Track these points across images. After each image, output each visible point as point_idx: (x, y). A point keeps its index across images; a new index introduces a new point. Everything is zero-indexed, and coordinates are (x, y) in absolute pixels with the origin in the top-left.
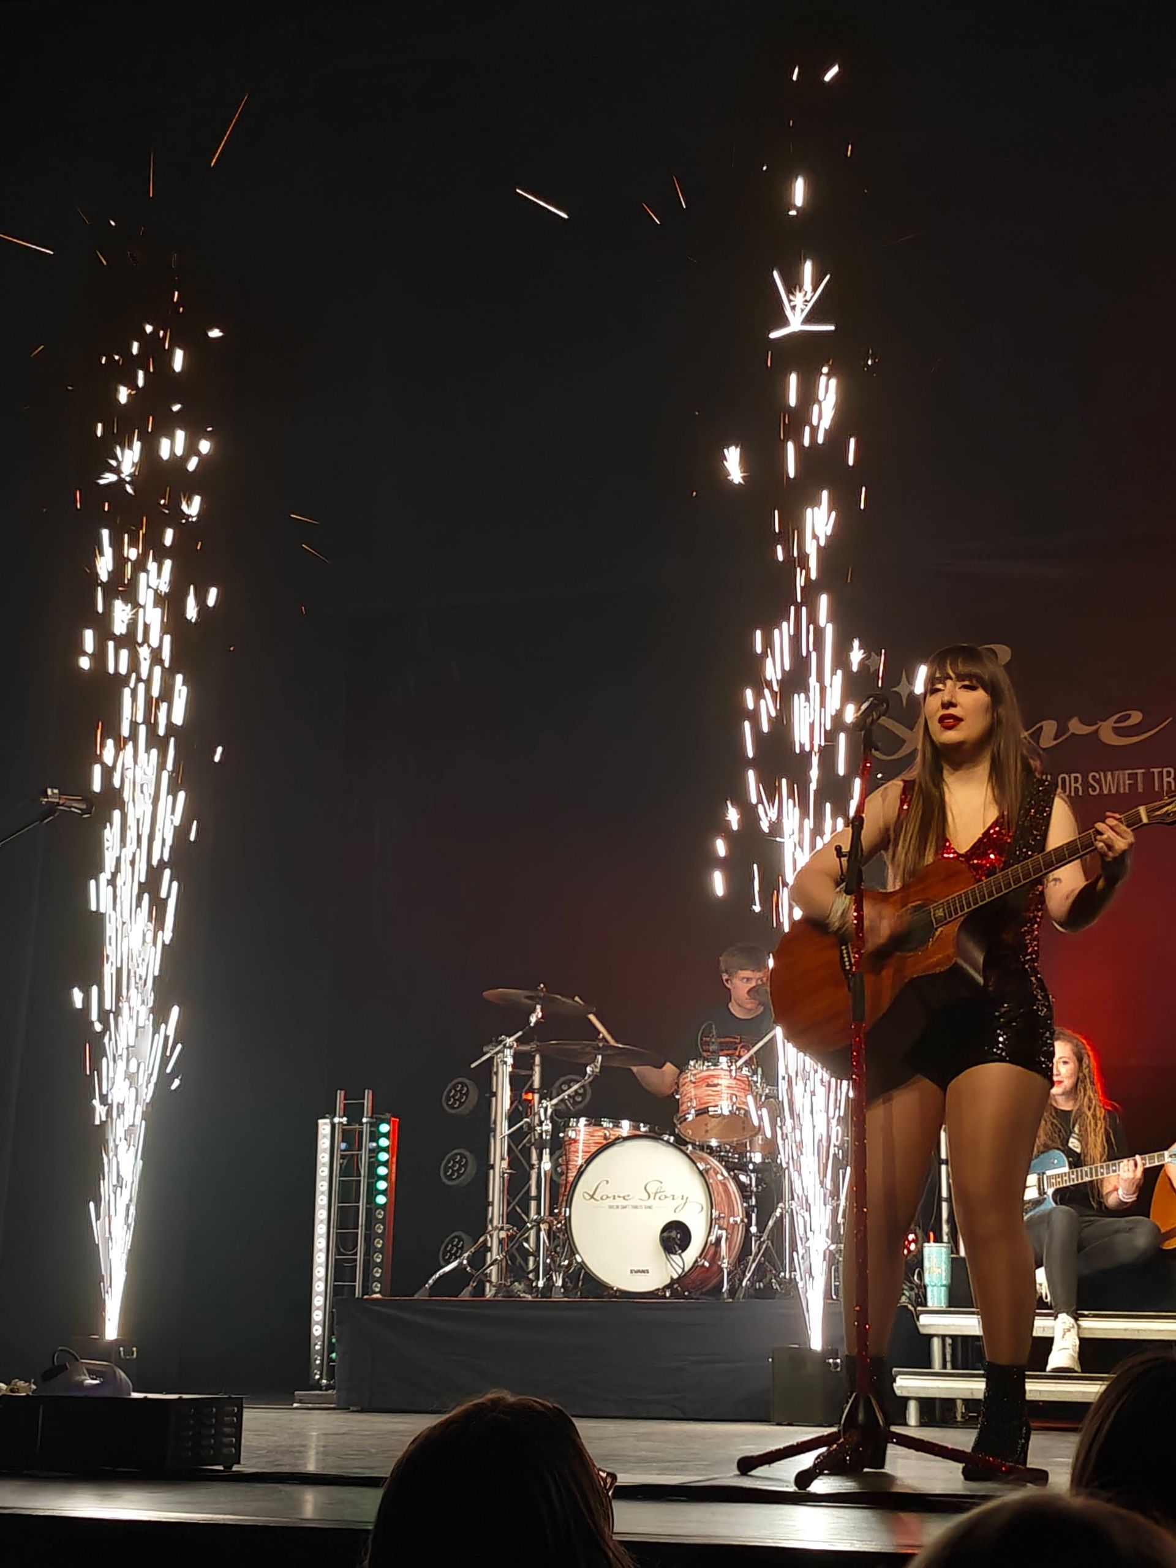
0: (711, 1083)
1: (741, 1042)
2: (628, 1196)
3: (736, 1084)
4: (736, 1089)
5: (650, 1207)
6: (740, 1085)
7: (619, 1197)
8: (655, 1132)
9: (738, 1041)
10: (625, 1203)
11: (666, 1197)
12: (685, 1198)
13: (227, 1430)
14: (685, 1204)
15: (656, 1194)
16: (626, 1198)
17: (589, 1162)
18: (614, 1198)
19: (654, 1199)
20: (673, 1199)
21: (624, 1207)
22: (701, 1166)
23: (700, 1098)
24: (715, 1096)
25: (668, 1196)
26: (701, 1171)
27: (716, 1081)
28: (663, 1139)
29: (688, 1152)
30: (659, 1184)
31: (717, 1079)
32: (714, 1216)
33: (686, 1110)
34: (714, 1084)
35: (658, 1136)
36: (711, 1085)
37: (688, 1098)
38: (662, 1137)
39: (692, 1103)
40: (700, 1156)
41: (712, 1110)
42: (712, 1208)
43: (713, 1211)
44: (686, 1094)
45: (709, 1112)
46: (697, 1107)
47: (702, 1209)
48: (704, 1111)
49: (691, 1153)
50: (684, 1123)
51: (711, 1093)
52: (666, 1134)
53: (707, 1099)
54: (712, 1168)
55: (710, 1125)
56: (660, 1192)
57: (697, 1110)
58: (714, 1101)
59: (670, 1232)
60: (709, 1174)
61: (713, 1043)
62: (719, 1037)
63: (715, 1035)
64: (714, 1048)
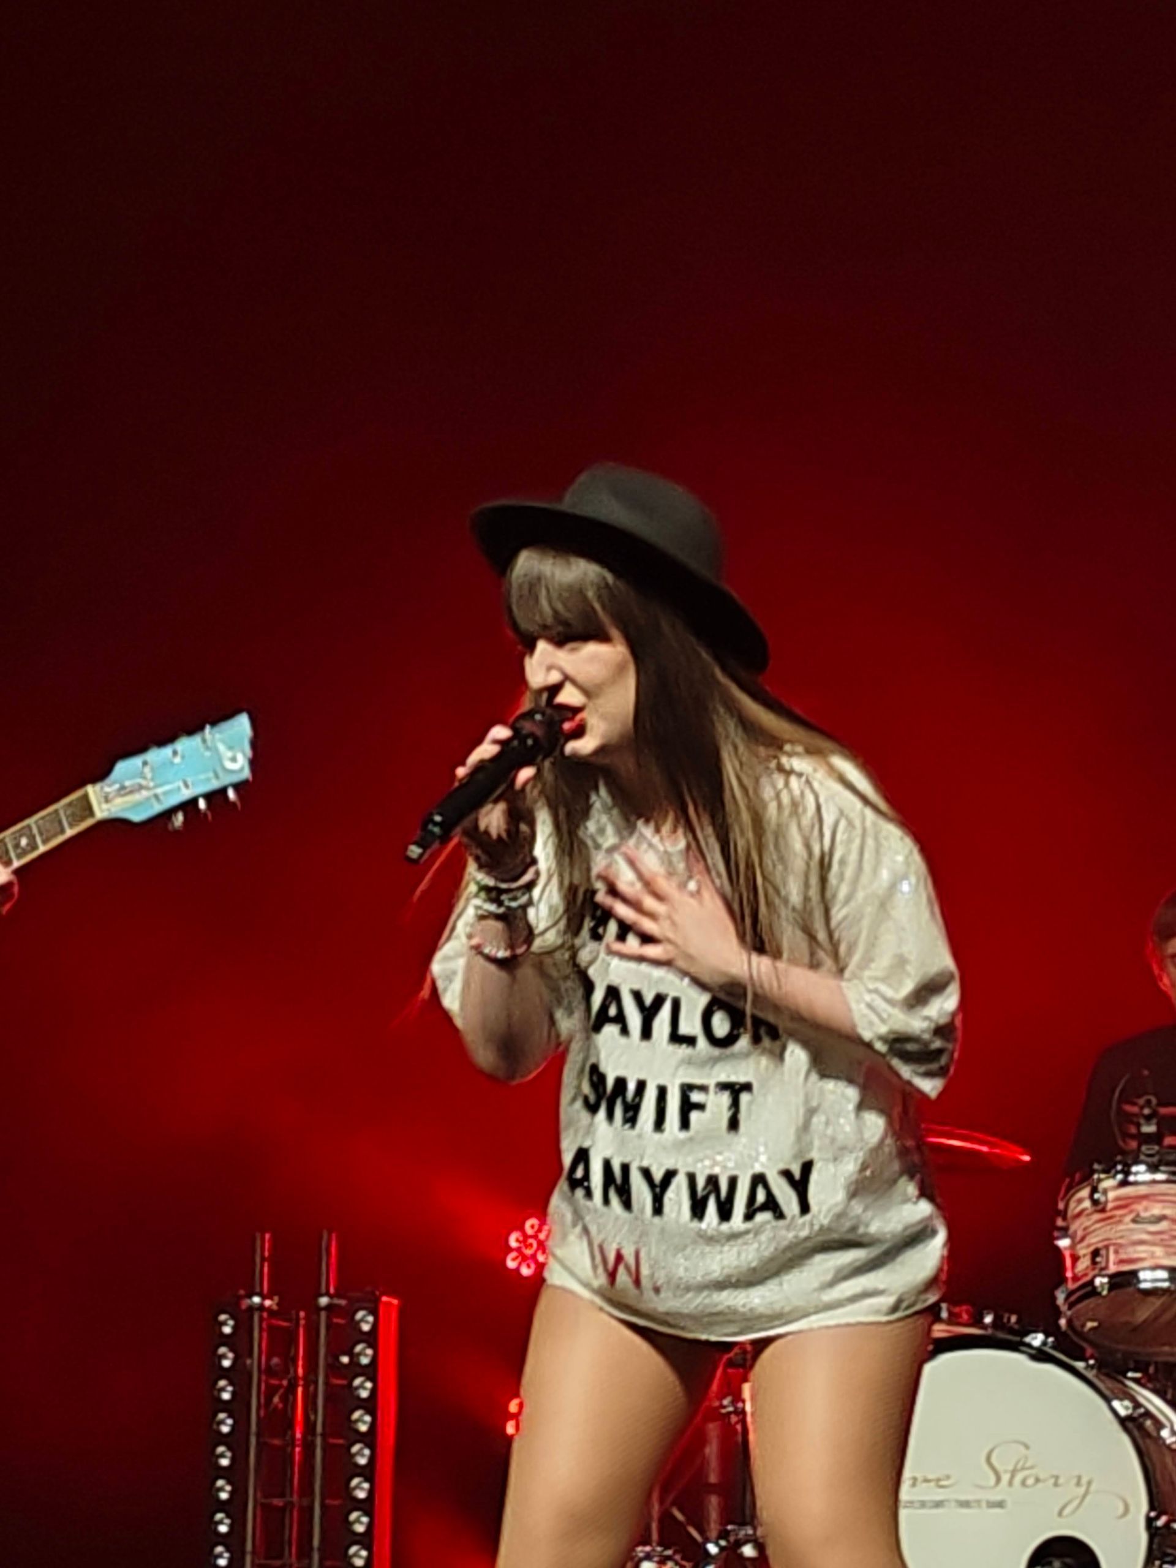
0: (1144, 1215)
2: (947, 1478)
5: (1000, 1504)
7: (926, 1481)
8: (1011, 1331)
10: (939, 1495)
11: (1037, 1480)
12: (1084, 1481)
14: (1084, 1498)
15: (1013, 1473)
16: (943, 1483)
18: (916, 1483)
19: (1010, 1484)
20: (1056, 1484)
21: (938, 1504)
22: (1122, 1407)
23: (1118, 1248)
24: (1153, 1244)
25: (1042, 1476)
26: (1123, 1422)
27: (1157, 1210)
28: (1029, 1346)
29: (1090, 1375)
30: (1022, 1449)
31: (1159, 1205)
32: (1158, 1528)
33: (1086, 1275)
34: (1153, 1216)
35: (1017, 1339)
36: (1144, 1218)
37: (1089, 1246)
38: (1028, 1339)
39: (1098, 1259)
40: (1120, 1386)
41: (1148, 1278)
42: (1152, 1507)
43: (1153, 1514)
44: (1083, 1239)
45: (1139, 1281)
46: (1113, 1269)
47: (1127, 1510)
48: (1124, 1280)
49: (1097, 1376)
50: (1079, 1306)
51: (1145, 1237)
52: (1036, 1331)
53: (1136, 1252)
54: (1148, 1414)
55: (1143, 1314)
56: (1023, 1469)
57: (1111, 1277)
58: (1153, 1255)
59: (1050, 1563)
60: (1141, 1427)
61: (1148, 1118)
62: (1161, 1104)
63: (1154, 1101)
64: (1149, 1129)
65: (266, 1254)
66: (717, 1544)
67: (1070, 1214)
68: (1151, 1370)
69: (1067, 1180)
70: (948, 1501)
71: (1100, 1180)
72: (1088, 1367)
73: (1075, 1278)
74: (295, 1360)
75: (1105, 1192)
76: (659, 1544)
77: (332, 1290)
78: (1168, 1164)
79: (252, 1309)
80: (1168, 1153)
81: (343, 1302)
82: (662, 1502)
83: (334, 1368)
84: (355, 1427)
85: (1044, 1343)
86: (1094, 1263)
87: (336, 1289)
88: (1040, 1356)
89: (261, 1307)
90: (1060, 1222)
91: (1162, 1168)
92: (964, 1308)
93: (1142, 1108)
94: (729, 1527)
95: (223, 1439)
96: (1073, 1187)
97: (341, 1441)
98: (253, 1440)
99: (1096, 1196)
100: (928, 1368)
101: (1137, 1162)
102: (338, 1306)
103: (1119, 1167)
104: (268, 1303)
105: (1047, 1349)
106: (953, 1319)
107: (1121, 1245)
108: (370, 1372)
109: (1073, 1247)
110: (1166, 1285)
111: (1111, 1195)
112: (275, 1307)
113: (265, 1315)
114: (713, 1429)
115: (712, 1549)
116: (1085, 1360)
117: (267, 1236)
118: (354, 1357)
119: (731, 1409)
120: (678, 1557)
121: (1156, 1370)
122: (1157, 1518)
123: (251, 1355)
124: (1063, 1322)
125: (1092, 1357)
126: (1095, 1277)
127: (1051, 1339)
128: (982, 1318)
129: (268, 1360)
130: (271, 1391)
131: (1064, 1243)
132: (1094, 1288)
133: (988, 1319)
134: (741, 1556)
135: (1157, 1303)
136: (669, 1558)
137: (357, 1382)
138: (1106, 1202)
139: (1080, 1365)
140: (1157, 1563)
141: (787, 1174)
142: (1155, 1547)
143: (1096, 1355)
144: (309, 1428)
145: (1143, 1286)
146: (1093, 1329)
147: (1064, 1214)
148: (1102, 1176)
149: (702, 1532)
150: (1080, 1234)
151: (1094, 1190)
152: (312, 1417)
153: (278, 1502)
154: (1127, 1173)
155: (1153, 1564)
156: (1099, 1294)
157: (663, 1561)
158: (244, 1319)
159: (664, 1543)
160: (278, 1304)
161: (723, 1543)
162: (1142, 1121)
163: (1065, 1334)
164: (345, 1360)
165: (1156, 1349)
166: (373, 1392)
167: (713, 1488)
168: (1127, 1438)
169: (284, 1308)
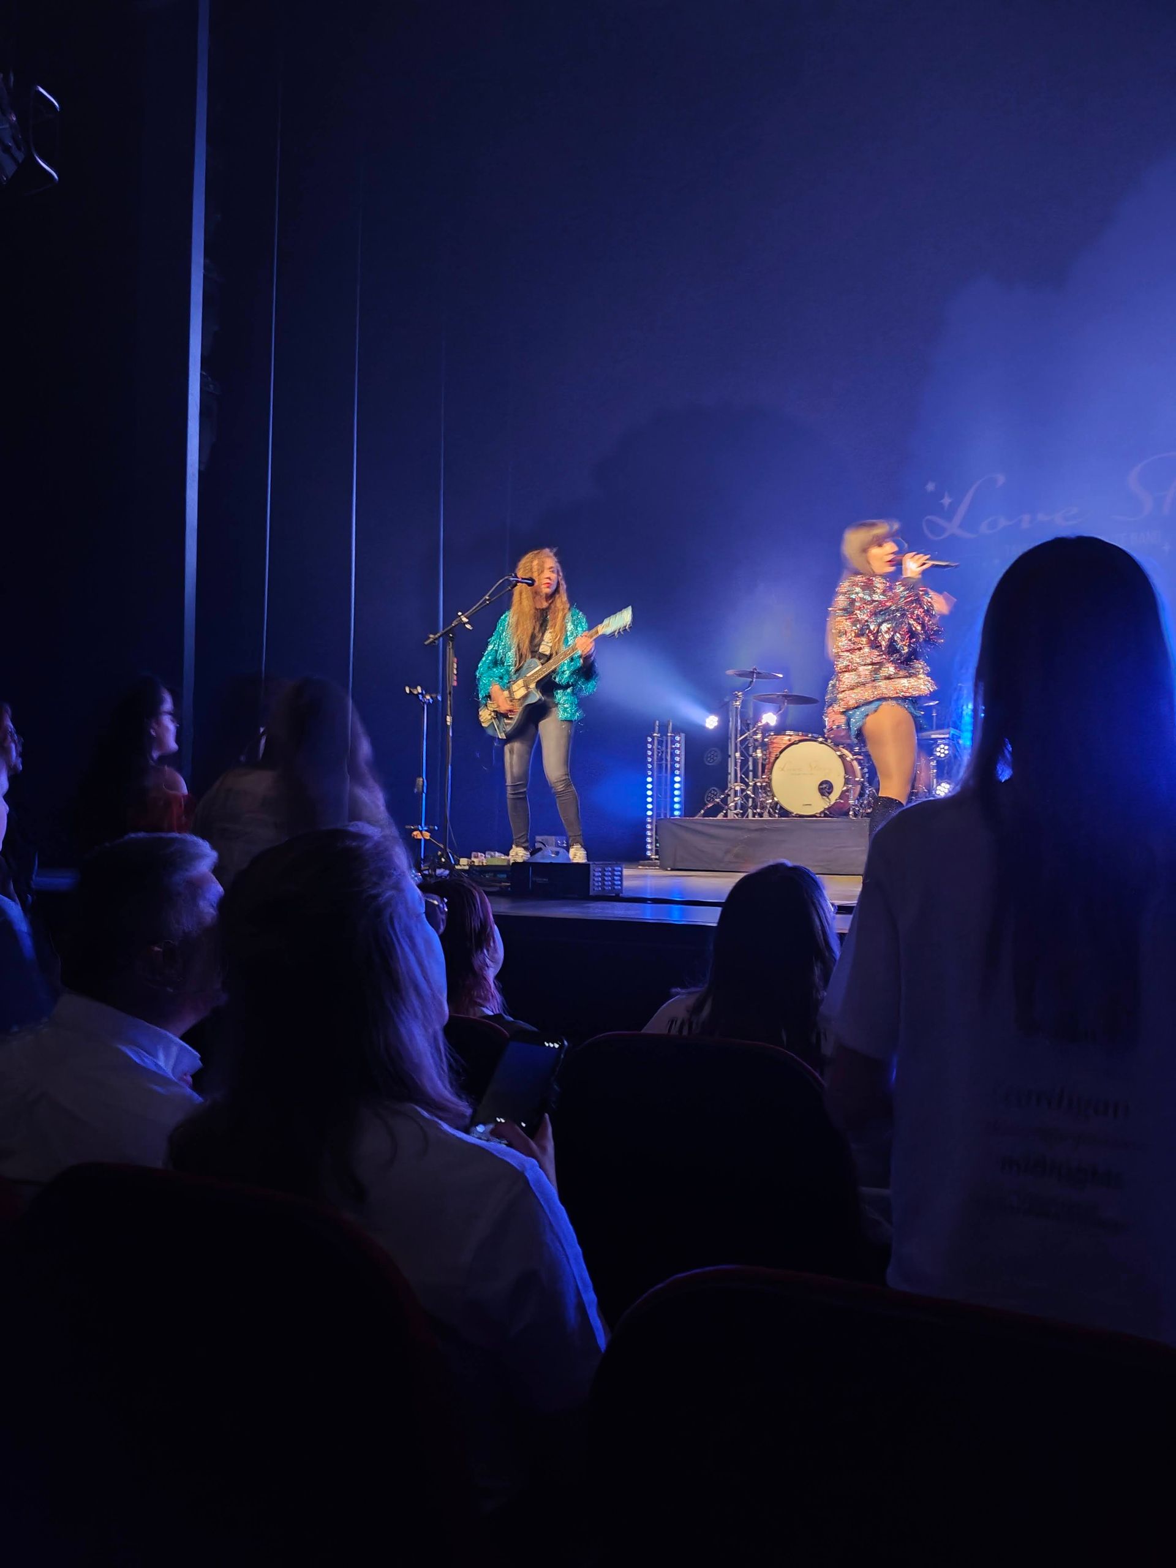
2: (802, 769)
5: (812, 774)
11: (820, 769)
12: (830, 768)
13: (616, 878)
14: (830, 772)
15: (815, 767)
16: (800, 770)
17: (781, 752)
19: (814, 769)
20: (824, 769)
21: (799, 774)
22: (839, 753)
26: (839, 756)
28: (819, 741)
29: (832, 746)
30: (817, 762)
32: (846, 777)
35: (816, 739)
42: (845, 773)
46: (837, 724)
47: (839, 774)
54: (844, 754)
56: (817, 766)
60: (843, 757)
74: (663, 746)
77: (670, 733)
79: (654, 736)
83: (672, 748)
88: (821, 743)
89: (656, 736)
102: (672, 736)
108: (679, 749)
112: (659, 736)
113: (657, 738)
117: (657, 721)
118: (675, 746)
120: (744, 785)
122: (846, 775)
123: (654, 746)
129: (658, 747)
130: (659, 752)
133: (809, 736)
134: (757, 785)
137: (676, 751)
144: (666, 760)
149: (749, 780)
152: (667, 758)
153: (660, 775)
158: (653, 738)
159: (741, 782)
161: (753, 782)
166: (680, 753)
167: (751, 771)
168: (840, 759)
169: (661, 736)
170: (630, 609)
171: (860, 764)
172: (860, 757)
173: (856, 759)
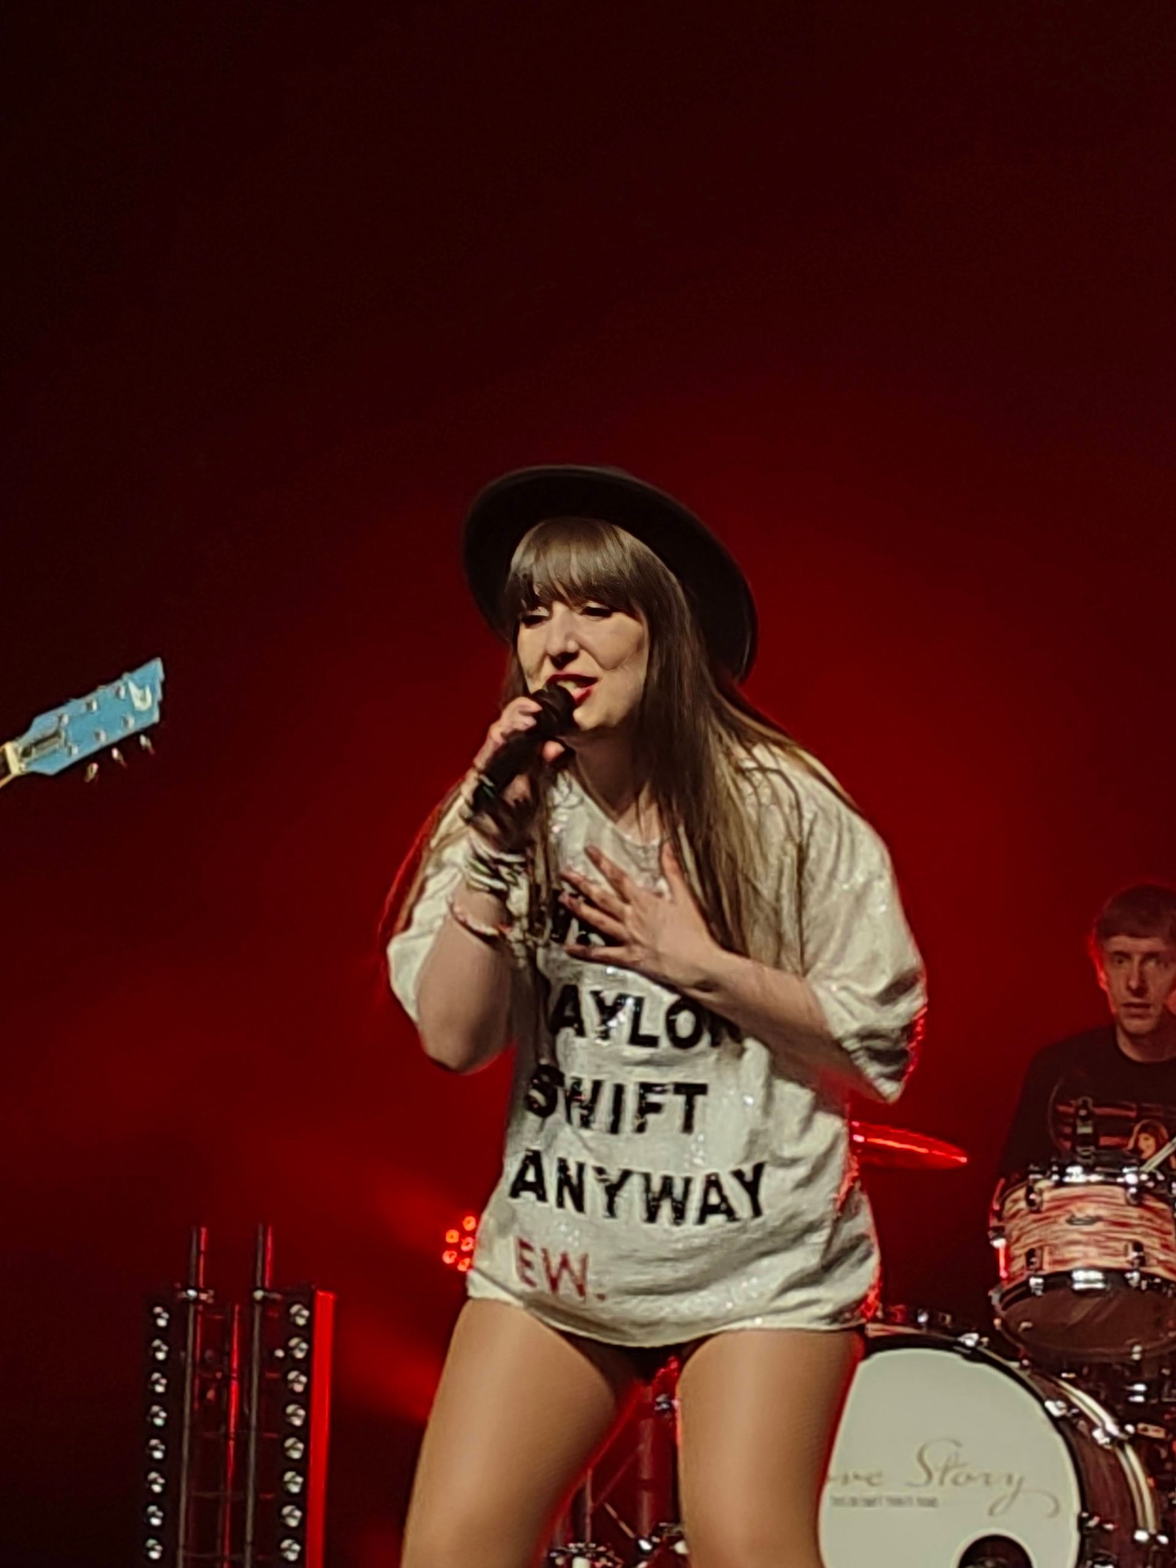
0: (1079, 1215)
1: (1137, 1120)
2: (880, 1475)
3: (1141, 1218)
4: (1139, 1230)
5: (932, 1503)
6: (1149, 1220)
7: (857, 1477)
8: (945, 1330)
9: (1133, 1114)
10: (872, 1493)
11: (969, 1478)
12: (1016, 1478)
14: (1015, 1495)
15: (946, 1470)
16: (875, 1480)
18: (846, 1480)
19: (942, 1482)
20: (987, 1482)
21: (870, 1502)
22: (1055, 1408)
23: (1054, 1248)
24: (1086, 1244)
25: (975, 1474)
26: (1055, 1421)
27: (1091, 1210)
28: (963, 1345)
29: (1024, 1375)
30: (953, 1447)
31: (1093, 1205)
32: (1089, 1529)
33: (1022, 1274)
34: (1088, 1216)
35: (951, 1339)
36: (1079, 1220)
37: (1024, 1247)
38: (961, 1339)
39: (1033, 1260)
40: (1052, 1385)
41: (1082, 1279)
42: (1084, 1507)
43: (1085, 1515)
44: (1018, 1239)
45: (1073, 1281)
46: (1047, 1269)
47: (1057, 1509)
48: (1060, 1280)
49: (1029, 1376)
50: (1015, 1306)
51: (1077, 1237)
52: (970, 1331)
53: (1071, 1252)
54: (1081, 1415)
55: (1078, 1314)
56: (956, 1466)
57: (1045, 1277)
58: (1086, 1256)
59: (982, 1563)
60: (1074, 1428)
61: (1084, 1119)
62: (1096, 1105)
63: (1090, 1101)
64: (1087, 1130)
65: (203, 1248)
66: (649, 1541)
67: (1006, 1214)
68: (1085, 1371)
69: (1002, 1181)
70: (880, 1499)
71: (1036, 1181)
72: (1023, 1367)
73: (1010, 1279)
74: (229, 1354)
75: (1041, 1192)
76: (593, 1541)
77: (267, 1284)
78: (1103, 1165)
79: (187, 1301)
80: (1104, 1155)
81: (277, 1296)
82: (594, 1498)
83: (268, 1362)
84: (288, 1420)
85: (979, 1343)
86: (1029, 1263)
87: (271, 1283)
88: (974, 1355)
89: (197, 1300)
90: (994, 1222)
91: (1098, 1169)
92: (901, 1307)
93: (1078, 1109)
94: (662, 1524)
95: (157, 1432)
96: (1010, 1187)
97: (274, 1435)
98: (186, 1434)
99: (1032, 1196)
100: (863, 1367)
101: (1074, 1163)
102: (274, 1301)
103: (1055, 1168)
104: (203, 1296)
105: (981, 1349)
106: (887, 1319)
107: (1056, 1246)
108: (304, 1366)
109: (1007, 1248)
110: (1100, 1286)
111: (1047, 1196)
112: (211, 1301)
113: (200, 1308)
114: (647, 1426)
115: (645, 1545)
116: (1019, 1360)
117: (204, 1230)
118: (288, 1350)
119: (665, 1406)
120: (611, 1554)
121: (1090, 1372)
122: (1090, 1518)
123: (185, 1348)
124: (997, 1322)
125: (1025, 1357)
126: (1029, 1277)
127: (985, 1340)
128: (916, 1316)
129: (203, 1352)
130: (205, 1385)
131: (999, 1243)
132: (1029, 1288)
133: (923, 1319)
134: (674, 1553)
135: (1089, 1304)
136: (602, 1554)
137: (292, 1375)
138: (1042, 1202)
139: (1014, 1365)
140: (1089, 1563)
141: (738, 1175)
142: (1087, 1547)
143: (1030, 1355)
144: (243, 1421)
145: (1077, 1286)
146: (1026, 1329)
147: (999, 1215)
148: (1038, 1176)
149: (634, 1529)
150: (1015, 1234)
151: (1030, 1190)
152: (246, 1410)
153: (209, 1495)
154: (1062, 1173)
155: (1085, 1563)
156: (1034, 1295)
157: (595, 1558)
158: (178, 1310)
159: (597, 1540)
160: (214, 1297)
161: (656, 1540)
162: (1079, 1122)
163: (998, 1333)
164: (280, 1353)
165: (1091, 1350)
166: (307, 1386)
167: (646, 1485)
168: (1058, 1439)
169: (220, 1301)
170: (155, 669)
171: (1151, 1466)
172: (1154, 1432)
173: (1137, 1441)
